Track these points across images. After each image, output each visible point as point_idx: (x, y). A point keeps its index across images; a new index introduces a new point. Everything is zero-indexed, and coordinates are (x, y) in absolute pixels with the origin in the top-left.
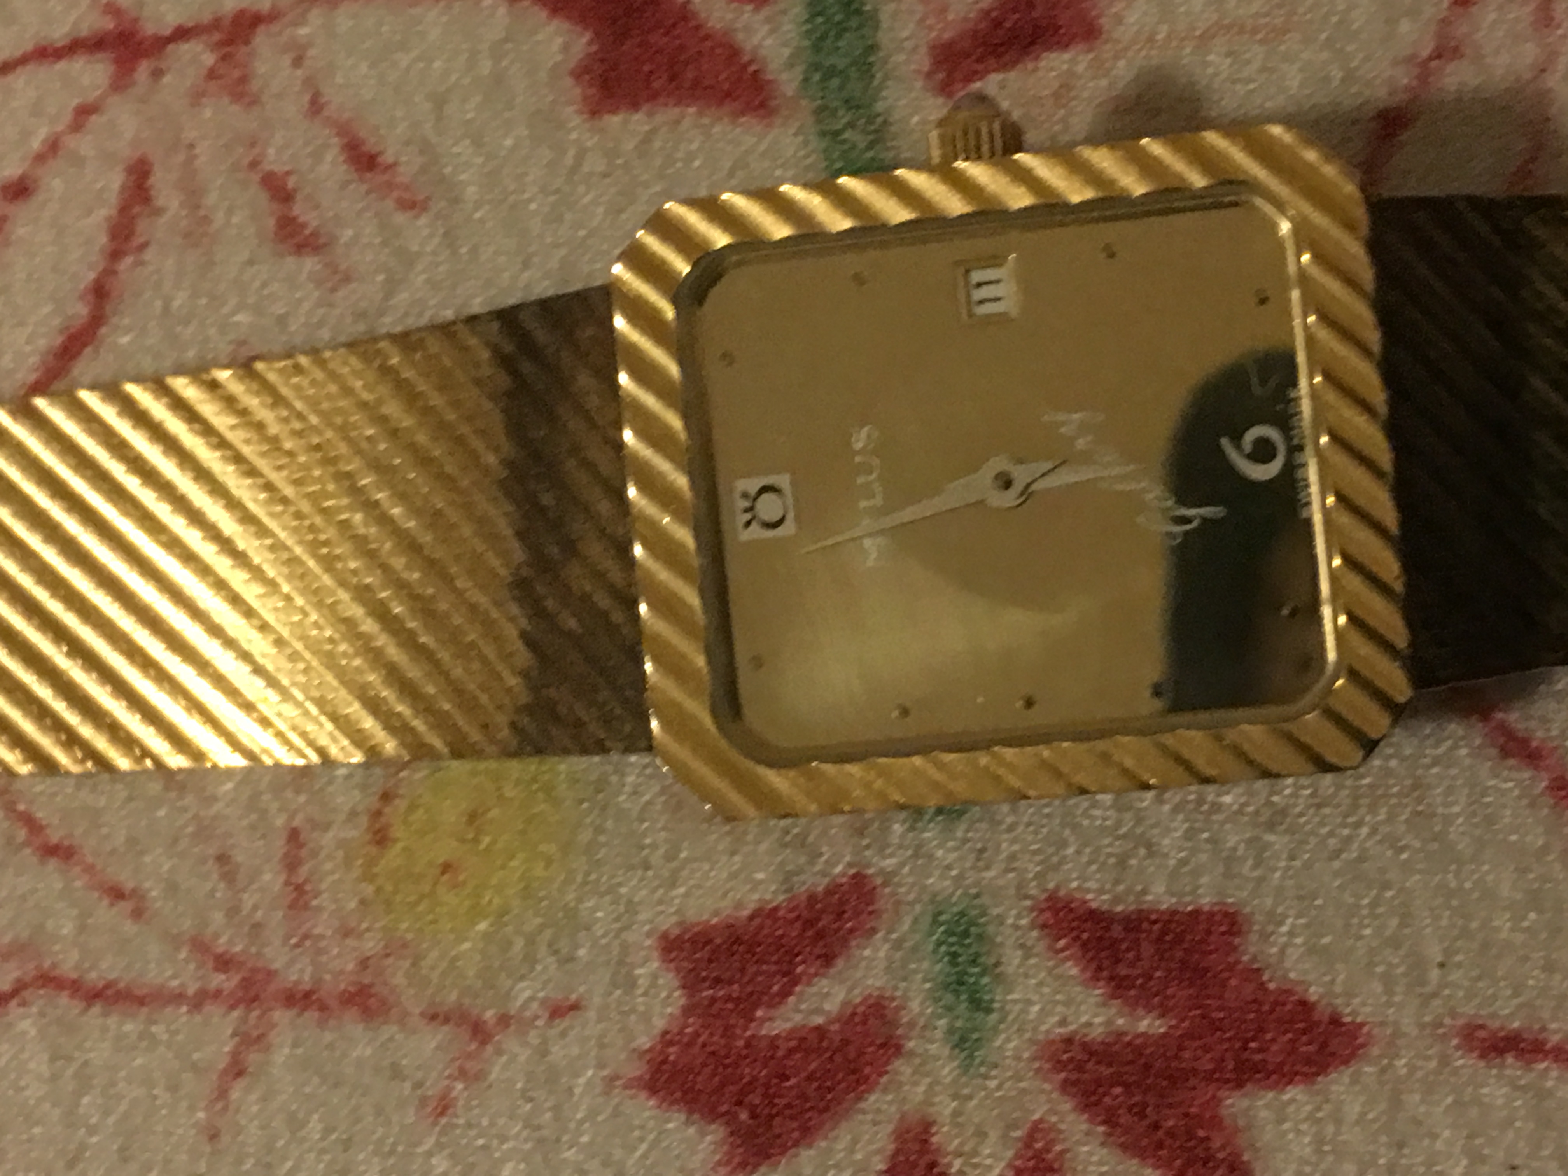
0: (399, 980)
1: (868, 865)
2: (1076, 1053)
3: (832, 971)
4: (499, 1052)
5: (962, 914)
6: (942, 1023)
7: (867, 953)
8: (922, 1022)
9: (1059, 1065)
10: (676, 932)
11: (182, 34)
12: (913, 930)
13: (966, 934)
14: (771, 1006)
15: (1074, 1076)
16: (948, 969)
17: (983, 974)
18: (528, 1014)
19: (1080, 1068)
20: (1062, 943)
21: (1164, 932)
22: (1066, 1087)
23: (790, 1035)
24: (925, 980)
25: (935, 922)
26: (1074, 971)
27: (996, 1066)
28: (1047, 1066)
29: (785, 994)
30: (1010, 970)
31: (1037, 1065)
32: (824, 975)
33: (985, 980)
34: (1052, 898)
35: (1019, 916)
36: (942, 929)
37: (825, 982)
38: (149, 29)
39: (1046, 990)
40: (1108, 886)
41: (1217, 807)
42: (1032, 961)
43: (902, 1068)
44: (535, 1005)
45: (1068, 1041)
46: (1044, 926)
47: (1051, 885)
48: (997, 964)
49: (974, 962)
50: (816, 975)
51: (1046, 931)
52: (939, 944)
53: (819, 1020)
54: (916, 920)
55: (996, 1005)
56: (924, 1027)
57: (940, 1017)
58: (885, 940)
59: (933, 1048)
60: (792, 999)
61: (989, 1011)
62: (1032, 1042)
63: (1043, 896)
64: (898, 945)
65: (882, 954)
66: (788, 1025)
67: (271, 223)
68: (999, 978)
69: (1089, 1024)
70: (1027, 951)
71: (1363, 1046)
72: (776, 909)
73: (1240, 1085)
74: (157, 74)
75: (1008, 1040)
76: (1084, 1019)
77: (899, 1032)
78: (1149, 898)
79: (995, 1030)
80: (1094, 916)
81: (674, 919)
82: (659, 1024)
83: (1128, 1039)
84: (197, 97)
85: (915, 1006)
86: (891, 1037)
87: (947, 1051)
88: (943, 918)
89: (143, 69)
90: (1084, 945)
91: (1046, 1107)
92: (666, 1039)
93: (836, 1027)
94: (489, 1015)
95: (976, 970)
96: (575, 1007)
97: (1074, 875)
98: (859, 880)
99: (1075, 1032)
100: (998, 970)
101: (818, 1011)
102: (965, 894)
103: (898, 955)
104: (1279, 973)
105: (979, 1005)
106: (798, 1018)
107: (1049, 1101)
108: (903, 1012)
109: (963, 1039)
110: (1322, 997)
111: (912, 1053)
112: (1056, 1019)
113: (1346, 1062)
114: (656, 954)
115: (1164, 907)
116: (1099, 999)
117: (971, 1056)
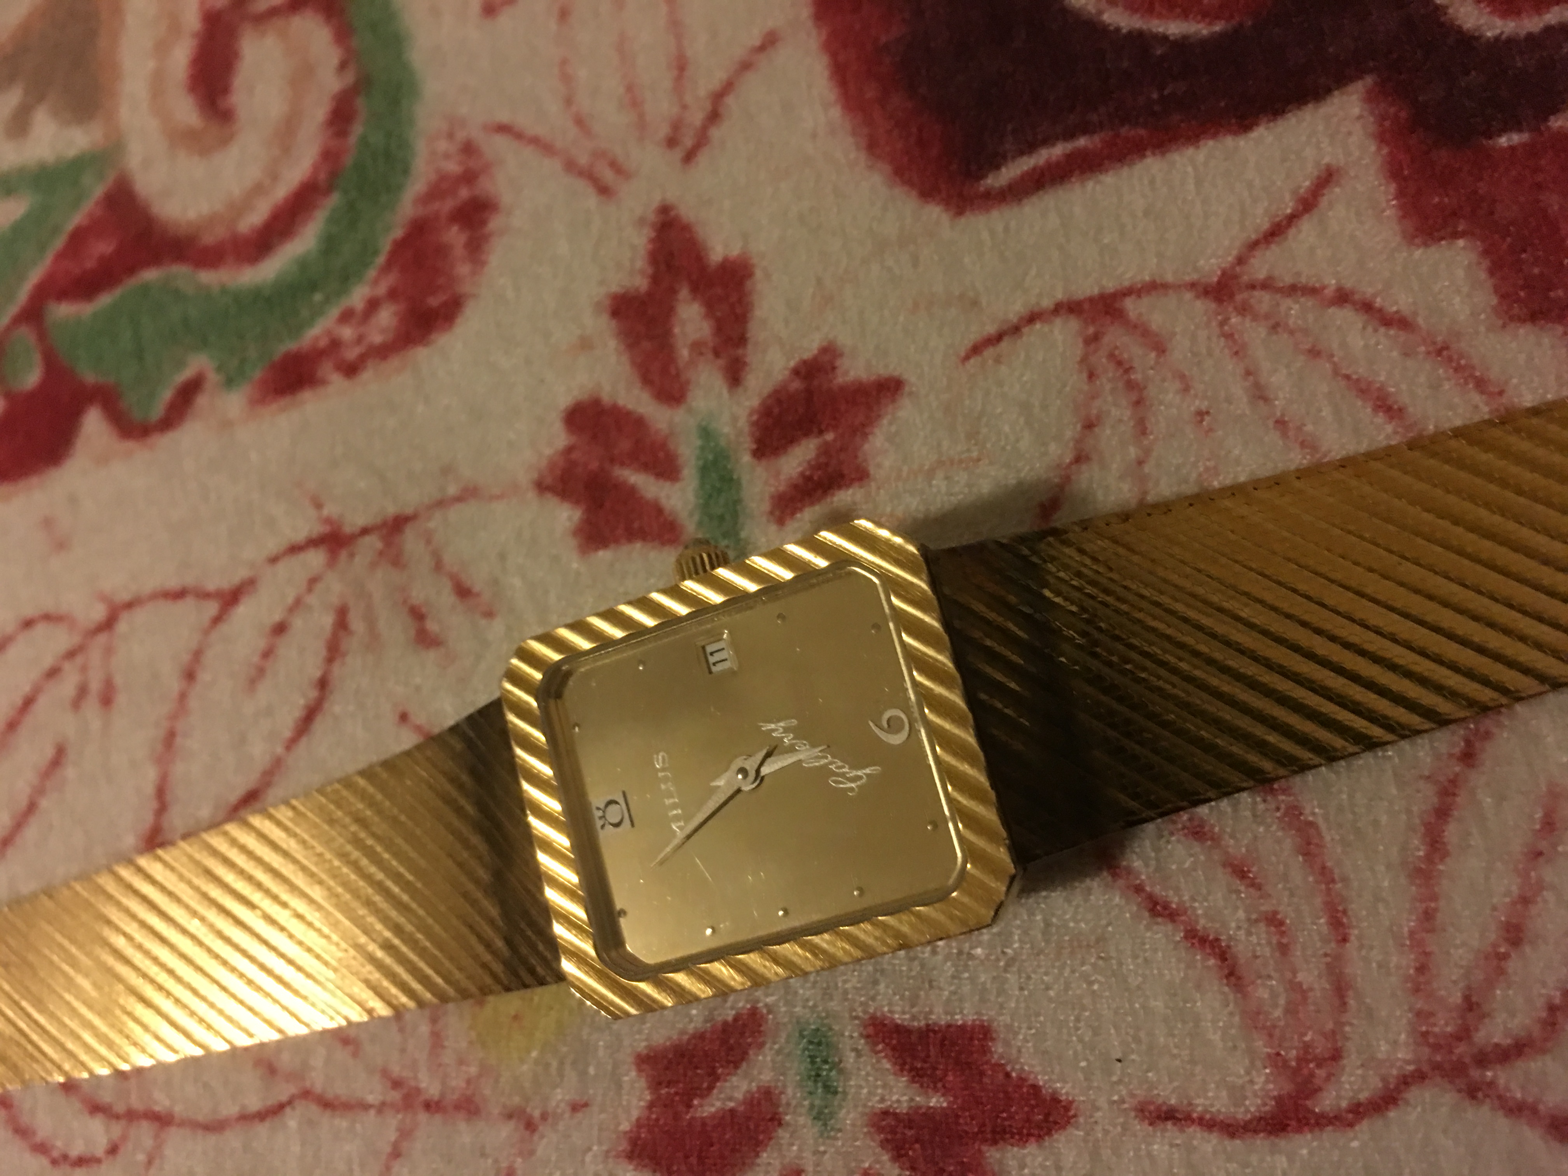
0: (487, 1092)
1: (758, 1001)
2: (891, 1121)
3: (739, 1071)
4: (542, 1137)
5: (818, 1030)
6: (806, 1103)
7: (760, 1058)
8: (794, 1103)
9: (880, 1129)
10: (645, 1052)
11: (365, 531)
12: (787, 1042)
13: (819, 1044)
14: (702, 1097)
15: (889, 1137)
16: (809, 1066)
17: (830, 1070)
18: (559, 1111)
19: (893, 1131)
20: (880, 1047)
21: (944, 1039)
22: (883, 1144)
23: (713, 1116)
24: (797, 1074)
25: (802, 1036)
26: (888, 1066)
27: (840, 1130)
28: (872, 1130)
29: (711, 1088)
30: (849, 1066)
31: (865, 1130)
32: (735, 1074)
33: (833, 1073)
34: (873, 1018)
35: (852, 1031)
36: (805, 1040)
37: (734, 1079)
38: (348, 529)
39: (871, 1078)
40: (907, 1009)
41: (971, 957)
42: (862, 1060)
43: (783, 1134)
44: (562, 1105)
45: (885, 1113)
46: (868, 1037)
47: (871, 1011)
48: (841, 1061)
49: (825, 1062)
50: (728, 1074)
51: (869, 1040)
52: (805, 1049)
53: (731, 1104)
54: (789, 1036)
55: (840, 1089)
56: (796, 1107)
57: (805, 1099)
58: (771, 1049)
59: (802, 1120)
60: (715, 1091)
61: (836, 1093)
62: (863, 1114)
63: (866, 1017)
64: (779, 1052)
65: (769, 1058)
66: (713, 1110)
67: (412, 632)
68: (841, 1071)
69: (898, 1101)
70: (858, 1053)
71: (1075, 1116)
72: (704, 1033)
73: (995, 1142)
74: (352, 555)
75: (848, 1112)
76: (895, 1098)
77: (781, 1109)
78: (933, 1017)
79: (840, 1107)
80: (899, 1029)
81: (644, 1044)
82: (635, 1114)
83: (923, 1110)
84: (373, 565)
85: (790, 1091)
86: (776, 1113)
87: (810, 1122)
88: (805, 1033)
89: (343, 555)
90: (894, 1049)
91: (872, 1159)
92: (639, 1124)
93: (742, 1108)
94: (537, 1114)
95: (827, 1067)
96: (586, 1105)
97: (885, 1003)
98: (754, 1013)
99: (891, 1106)
100: (842, 1065)
101: (731, 1099)
102: (819, 1017)
103: (780, 1058)
104: (1018, 1067)
105: (830, 1090)
106: (718, 1104)
107: (874, 1154)
108: (783, 1096)
109: (820, 1113)
110: (1045, 1082)
111: (788, 1124)
112: (877, 1098)
113: (1063, 1128)
114: (633, 1067)
115: (943, 1023)
116: (905, 1084)
117: (825, 1125)
